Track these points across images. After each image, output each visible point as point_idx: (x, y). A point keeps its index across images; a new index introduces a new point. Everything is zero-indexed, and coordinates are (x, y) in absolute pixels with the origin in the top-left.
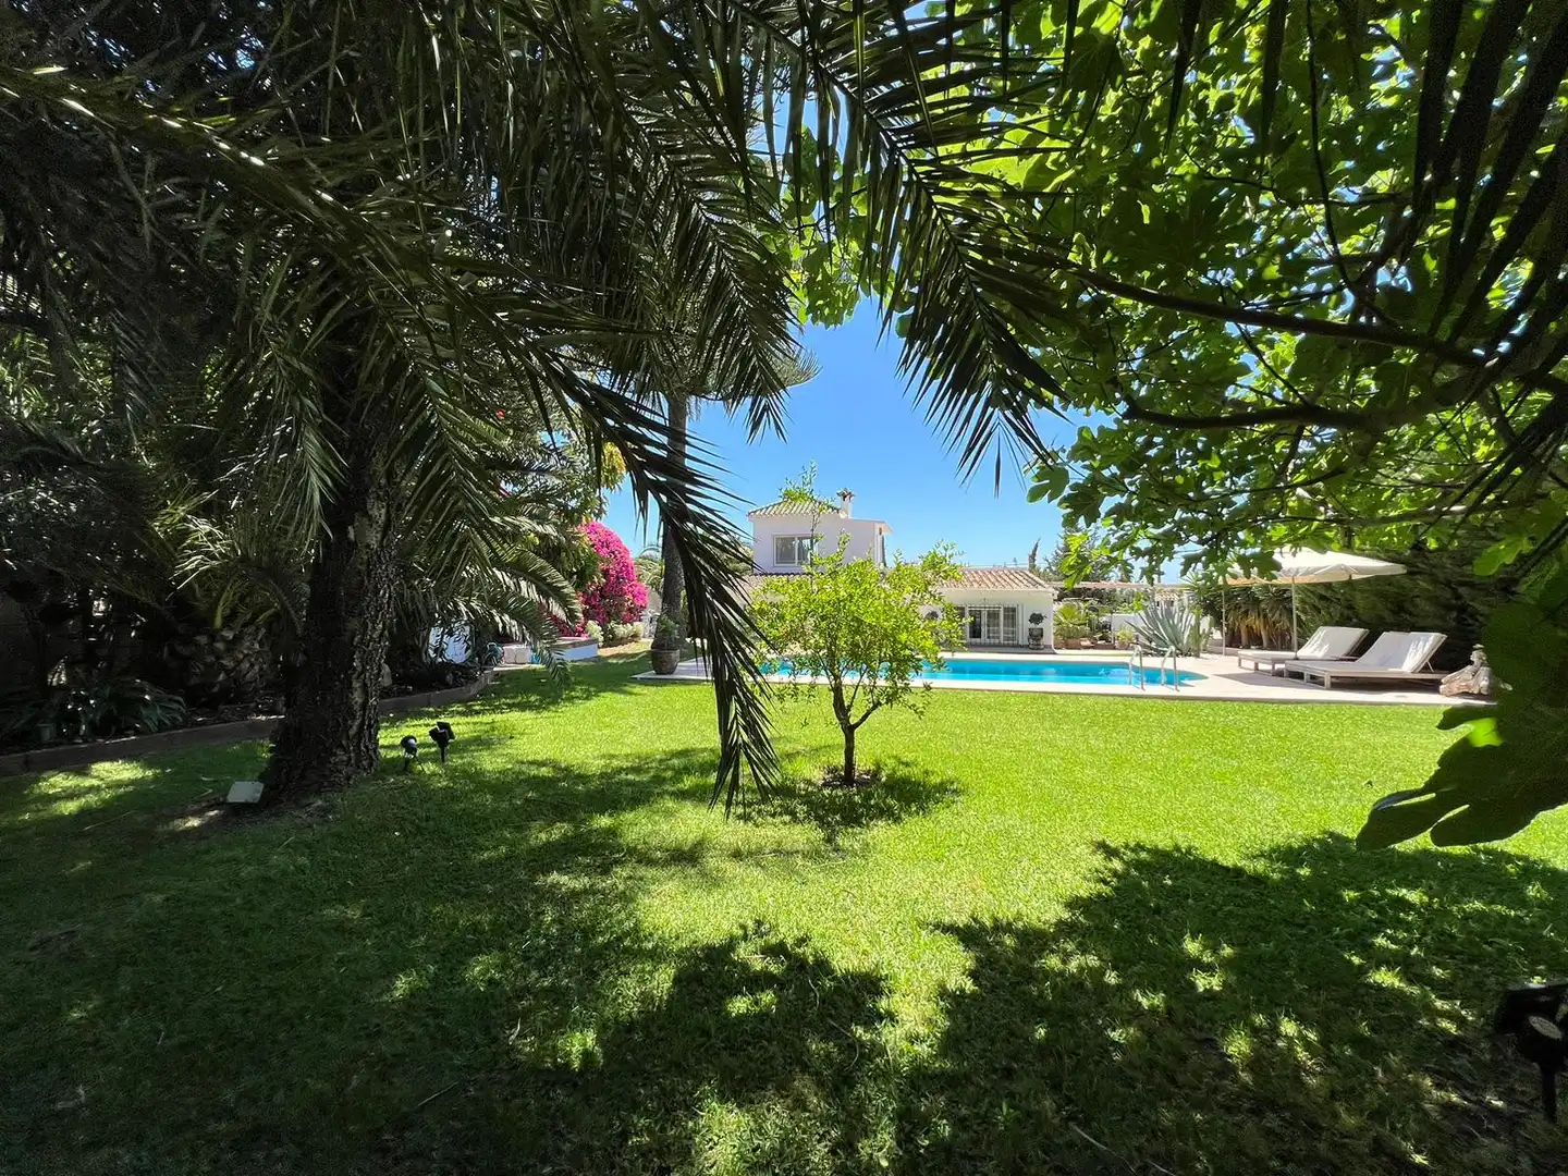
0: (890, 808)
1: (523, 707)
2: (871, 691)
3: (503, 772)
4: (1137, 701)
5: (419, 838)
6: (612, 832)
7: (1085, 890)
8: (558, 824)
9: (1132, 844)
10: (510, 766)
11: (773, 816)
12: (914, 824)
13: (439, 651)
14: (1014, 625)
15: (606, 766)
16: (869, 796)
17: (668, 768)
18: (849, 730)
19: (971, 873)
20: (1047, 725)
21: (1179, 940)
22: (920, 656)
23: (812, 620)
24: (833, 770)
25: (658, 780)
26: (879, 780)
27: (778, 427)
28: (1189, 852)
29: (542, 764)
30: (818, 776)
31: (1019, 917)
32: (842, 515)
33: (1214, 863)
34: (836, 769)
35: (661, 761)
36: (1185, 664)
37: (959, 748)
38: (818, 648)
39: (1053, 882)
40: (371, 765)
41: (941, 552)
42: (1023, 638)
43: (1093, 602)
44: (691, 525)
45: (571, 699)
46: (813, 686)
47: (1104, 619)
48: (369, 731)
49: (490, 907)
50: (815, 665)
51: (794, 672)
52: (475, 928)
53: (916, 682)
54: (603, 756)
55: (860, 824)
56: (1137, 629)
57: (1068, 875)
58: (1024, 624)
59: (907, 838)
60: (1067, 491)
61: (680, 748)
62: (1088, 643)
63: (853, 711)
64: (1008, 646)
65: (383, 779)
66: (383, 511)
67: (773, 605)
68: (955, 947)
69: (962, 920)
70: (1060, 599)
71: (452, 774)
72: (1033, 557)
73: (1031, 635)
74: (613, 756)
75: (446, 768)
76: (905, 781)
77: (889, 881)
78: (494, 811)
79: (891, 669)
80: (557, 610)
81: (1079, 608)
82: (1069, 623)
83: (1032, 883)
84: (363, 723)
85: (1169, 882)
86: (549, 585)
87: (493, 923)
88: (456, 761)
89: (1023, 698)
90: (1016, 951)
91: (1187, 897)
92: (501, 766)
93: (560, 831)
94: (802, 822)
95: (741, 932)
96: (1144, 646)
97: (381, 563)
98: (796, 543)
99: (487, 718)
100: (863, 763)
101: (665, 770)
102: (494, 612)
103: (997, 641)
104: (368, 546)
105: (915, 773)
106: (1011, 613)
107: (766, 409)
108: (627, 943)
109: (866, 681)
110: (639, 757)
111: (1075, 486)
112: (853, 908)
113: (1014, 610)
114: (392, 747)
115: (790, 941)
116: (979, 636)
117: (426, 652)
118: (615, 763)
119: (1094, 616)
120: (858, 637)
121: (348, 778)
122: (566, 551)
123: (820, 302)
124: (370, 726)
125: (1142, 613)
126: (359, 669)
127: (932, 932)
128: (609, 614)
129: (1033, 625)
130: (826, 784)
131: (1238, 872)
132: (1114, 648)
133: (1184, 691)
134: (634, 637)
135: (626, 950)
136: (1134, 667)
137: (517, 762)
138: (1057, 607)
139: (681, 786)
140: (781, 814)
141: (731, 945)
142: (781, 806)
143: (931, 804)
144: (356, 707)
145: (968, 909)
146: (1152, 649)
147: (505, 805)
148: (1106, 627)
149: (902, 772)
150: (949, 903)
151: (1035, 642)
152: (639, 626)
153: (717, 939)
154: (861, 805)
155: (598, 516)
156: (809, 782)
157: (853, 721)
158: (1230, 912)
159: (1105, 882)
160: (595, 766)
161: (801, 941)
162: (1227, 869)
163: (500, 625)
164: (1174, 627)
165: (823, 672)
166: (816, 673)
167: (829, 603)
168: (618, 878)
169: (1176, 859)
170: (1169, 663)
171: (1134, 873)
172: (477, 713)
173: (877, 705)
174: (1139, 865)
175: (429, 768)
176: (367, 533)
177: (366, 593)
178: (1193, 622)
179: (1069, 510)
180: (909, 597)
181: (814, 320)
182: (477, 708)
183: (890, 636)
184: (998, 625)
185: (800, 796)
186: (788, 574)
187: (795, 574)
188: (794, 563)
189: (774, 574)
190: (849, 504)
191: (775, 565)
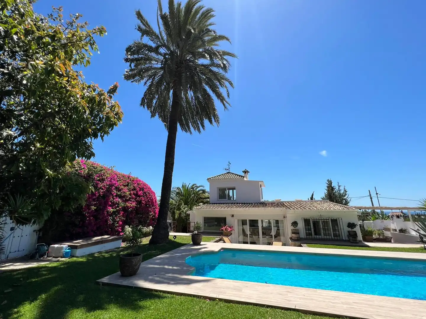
14: (338, 229)
32: (245, 179)
42: (345, 236)
58: (344, 230)
73: (350, 235)
98: (227, 191)
103: (330, 237)
106: (335, 222)
113: (337, 220)
116: (320, 235)
129: (350, 229)
151: (354, 239)
184: (329, 229)
186: (224, 204)
187: (226, 204)
188: (226, 199)
189: (218, 204)
190: (248, 175)
191: (218, 200)
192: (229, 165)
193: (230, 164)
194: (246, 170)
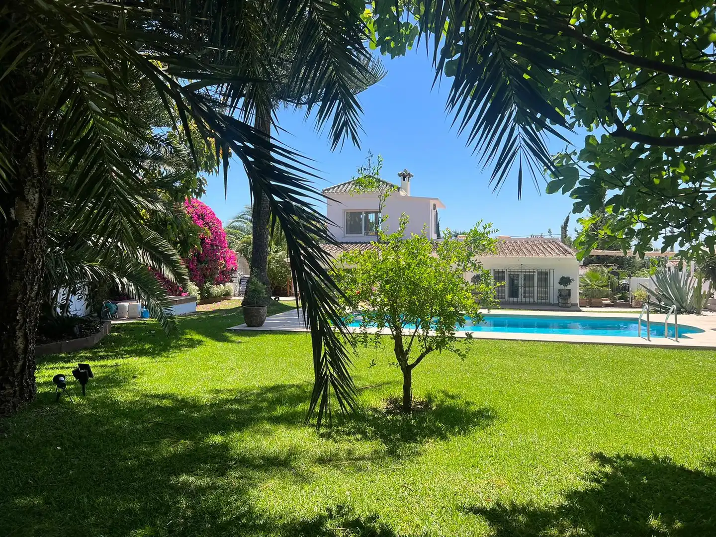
0: (439, 429)
1: (141, 353)
2: (425, 339)
3: (134, 403)
4: (643, 350)
5: (77, 451)
6: (225, 447)
7: (581, 486)
8: (182, 441)
9: (622, 456)
10: (137, 399)
11: (348, 434)
12: (457, 442)
13: (64, 307)
14: (546, 287)
15: (215, 398)
16: (423, 420)
17: (264, 400)
18: (407, 370)
19: (499, 475)
20: (567, 369)
21: (646, 519)
22: (464, 312)
23: (378, 284)
24: (393, 401)
25: (256, 409)
26: (431, 408)
27: (354, 138)
28: (664, 461)
29: (163, 397)
30: (382, 406)
31: (531, 503)
32: (402, 193)
33: (682, 468)
34: (396, 400)
35: (258, 395)
36: (685, 319)
37: (494, 385)
38: (383, 305)
39: (559, 481)
40: (31, 397)
41: (480, 229)
42: (553, 297)
43: (614, 267)
44: (295, 218)
45: (178, 347)
46: (378, 335)
47: (624, 281)
48: (28, 371)
49: (139, 498)
50: (380, 319)
51: (364, 324)
52: (130, 511)
53: (460, 333)
54: (211, 392)
55: (415, 441)
56: (649, 291)
57: (571, 476)
58: (555, 286)
59: (450, 451)
60: (577, 185)
61: (272, 384)
62: (608, 302)
63: (410, 355)
64: (541, 304)
65: (41, 408)
66: (37, 195)
67: (349, 271)
68: (483, 523)
69: (489, 505)
70: (585, 265)
71: (93, 404)
72: (564, 228)
73: (560, 295)
74: (218, 391)
75: (88, 399)
76: (451, 409)
77: (436, 480)
78: (131, 431)
79: (439, 321)
80: (168, 274)
81: (603, 272)
82: (594, 284)
83: (544, 482)
84: (24, 365)
85: (645, 481)
86: (161, 253)
87: (143, 509)
88: (94, 395)
89: (550, 347)
90: (527, 525)
91: (657, 491)
92: (130, 399)
93: (183, 445)
94: (370, 439)
95: (327, 514)
96: (654, 305)
97: (36, 238)
98: (363, 216)
99: (110, 362)
100: (418, 394)
101: (261, 401)
102: (114, 274)
103: (531, 300)
104: (26, 224)
105: (459, 403)
106: (544, 276)
107: (346, 123)
108: (244, 520)
109: (420, 331)
110: (240, 392)
111: (584, 181)
112: (409, 498)
113: (546, 274)
114: (46, 384)
115: (362, 519)
116: (517, 297)
117: (55, 309)
118: (221, 396)
119: (615, 279)
120: (414, 297)
121: (14, 406)
122: (171, 224)
123: (388, 38)
124: (29, 367)
125: (654, 277)
126: (21, 322)
127: (467, 513)
128: (205, 276)
129: (562, 287)
130: (389, 412)
131: (698, 474)
132: (631, 307)
133: (683, 342)
134: (227, 295)
135: (244, 525)
136: (643, 321)
137: (143, 395)
138: (583, 271)
139: (275, 413)
140: (354, 433)
141: (320, 521)
142: (354, 427)
143: (470, 427)
144: (20, 351)
145: (494, 498)
146: (661, 307)
147: (140, 426)
148: (626, 288)
149: (449, 402)
150: (480, 495)
151: (564, 301)
152: (231, 287)
153: (309, 518)
154: (417, 427)
155: (198, 194)
156: (375, 410)
157: (410, 362)
158: (687, 501)
159: (598, 481)
160: (206, 398)
161: (372, 519)
162: (690, 472)
163: (120, 286)
164: (679, 289)
165: (387, 324)
166: (381, 325)
167: (392, 270)
168: (233, 478)
169: (654, 466)
170: (671, 319)
171: (619, 474)
172: (102, 358)
173: (429, 350)
174: (626, 471)
175: (76, 399)
176: (25, 213)
177: (25, 263)
178: (696, 285)
179: (579, 200)
180: (455, 266)
181: (382, 51)
182: (102, 354)
183: (439, 296)
184: (533, 286)
185: (369, 421)
186: (357, 243)
187: (362, 243)
188: (361, 233)
189: (344, 243)
190: (408, 184)
191: (345, 237)
192: (369, 160)
193: (372, 156)
194: (405, 171)
